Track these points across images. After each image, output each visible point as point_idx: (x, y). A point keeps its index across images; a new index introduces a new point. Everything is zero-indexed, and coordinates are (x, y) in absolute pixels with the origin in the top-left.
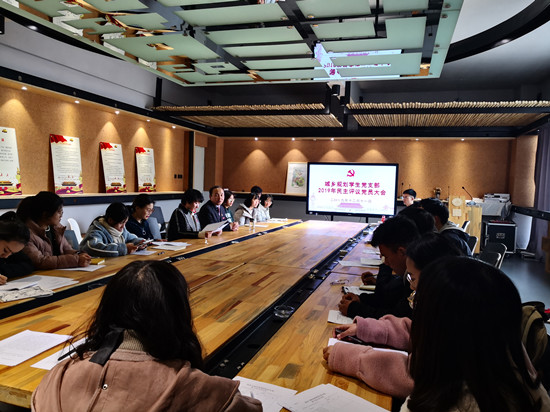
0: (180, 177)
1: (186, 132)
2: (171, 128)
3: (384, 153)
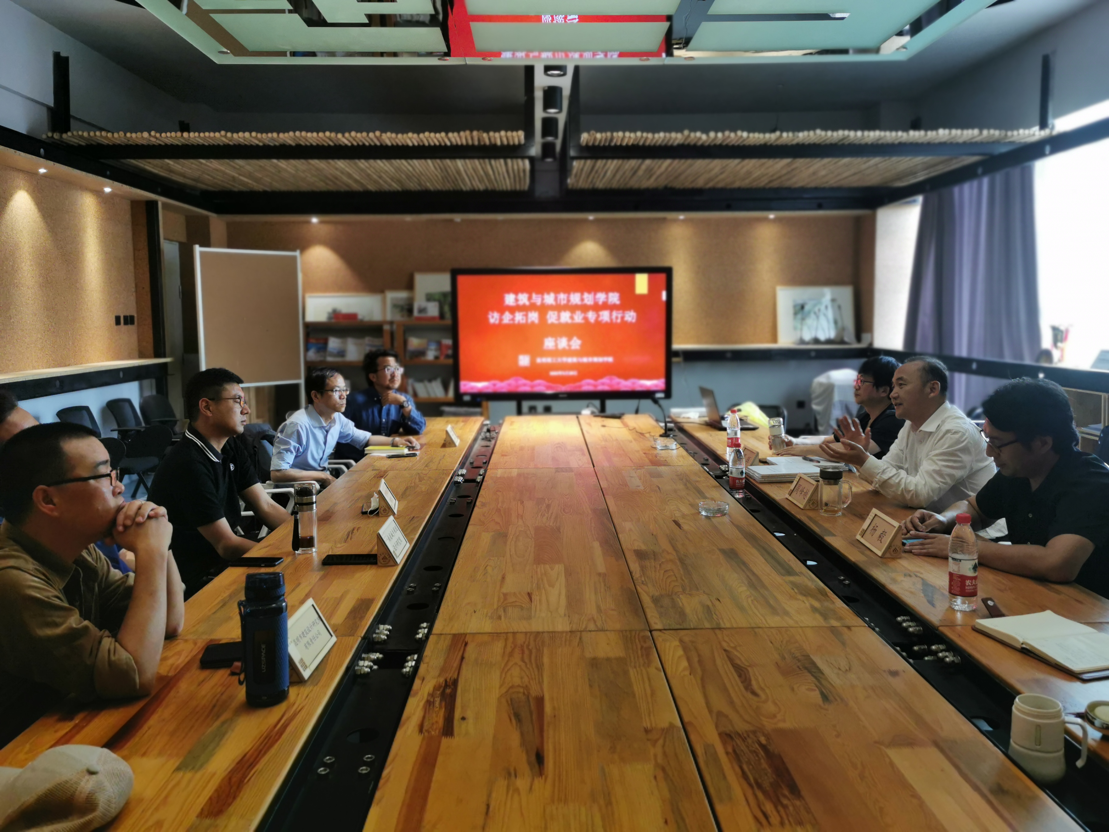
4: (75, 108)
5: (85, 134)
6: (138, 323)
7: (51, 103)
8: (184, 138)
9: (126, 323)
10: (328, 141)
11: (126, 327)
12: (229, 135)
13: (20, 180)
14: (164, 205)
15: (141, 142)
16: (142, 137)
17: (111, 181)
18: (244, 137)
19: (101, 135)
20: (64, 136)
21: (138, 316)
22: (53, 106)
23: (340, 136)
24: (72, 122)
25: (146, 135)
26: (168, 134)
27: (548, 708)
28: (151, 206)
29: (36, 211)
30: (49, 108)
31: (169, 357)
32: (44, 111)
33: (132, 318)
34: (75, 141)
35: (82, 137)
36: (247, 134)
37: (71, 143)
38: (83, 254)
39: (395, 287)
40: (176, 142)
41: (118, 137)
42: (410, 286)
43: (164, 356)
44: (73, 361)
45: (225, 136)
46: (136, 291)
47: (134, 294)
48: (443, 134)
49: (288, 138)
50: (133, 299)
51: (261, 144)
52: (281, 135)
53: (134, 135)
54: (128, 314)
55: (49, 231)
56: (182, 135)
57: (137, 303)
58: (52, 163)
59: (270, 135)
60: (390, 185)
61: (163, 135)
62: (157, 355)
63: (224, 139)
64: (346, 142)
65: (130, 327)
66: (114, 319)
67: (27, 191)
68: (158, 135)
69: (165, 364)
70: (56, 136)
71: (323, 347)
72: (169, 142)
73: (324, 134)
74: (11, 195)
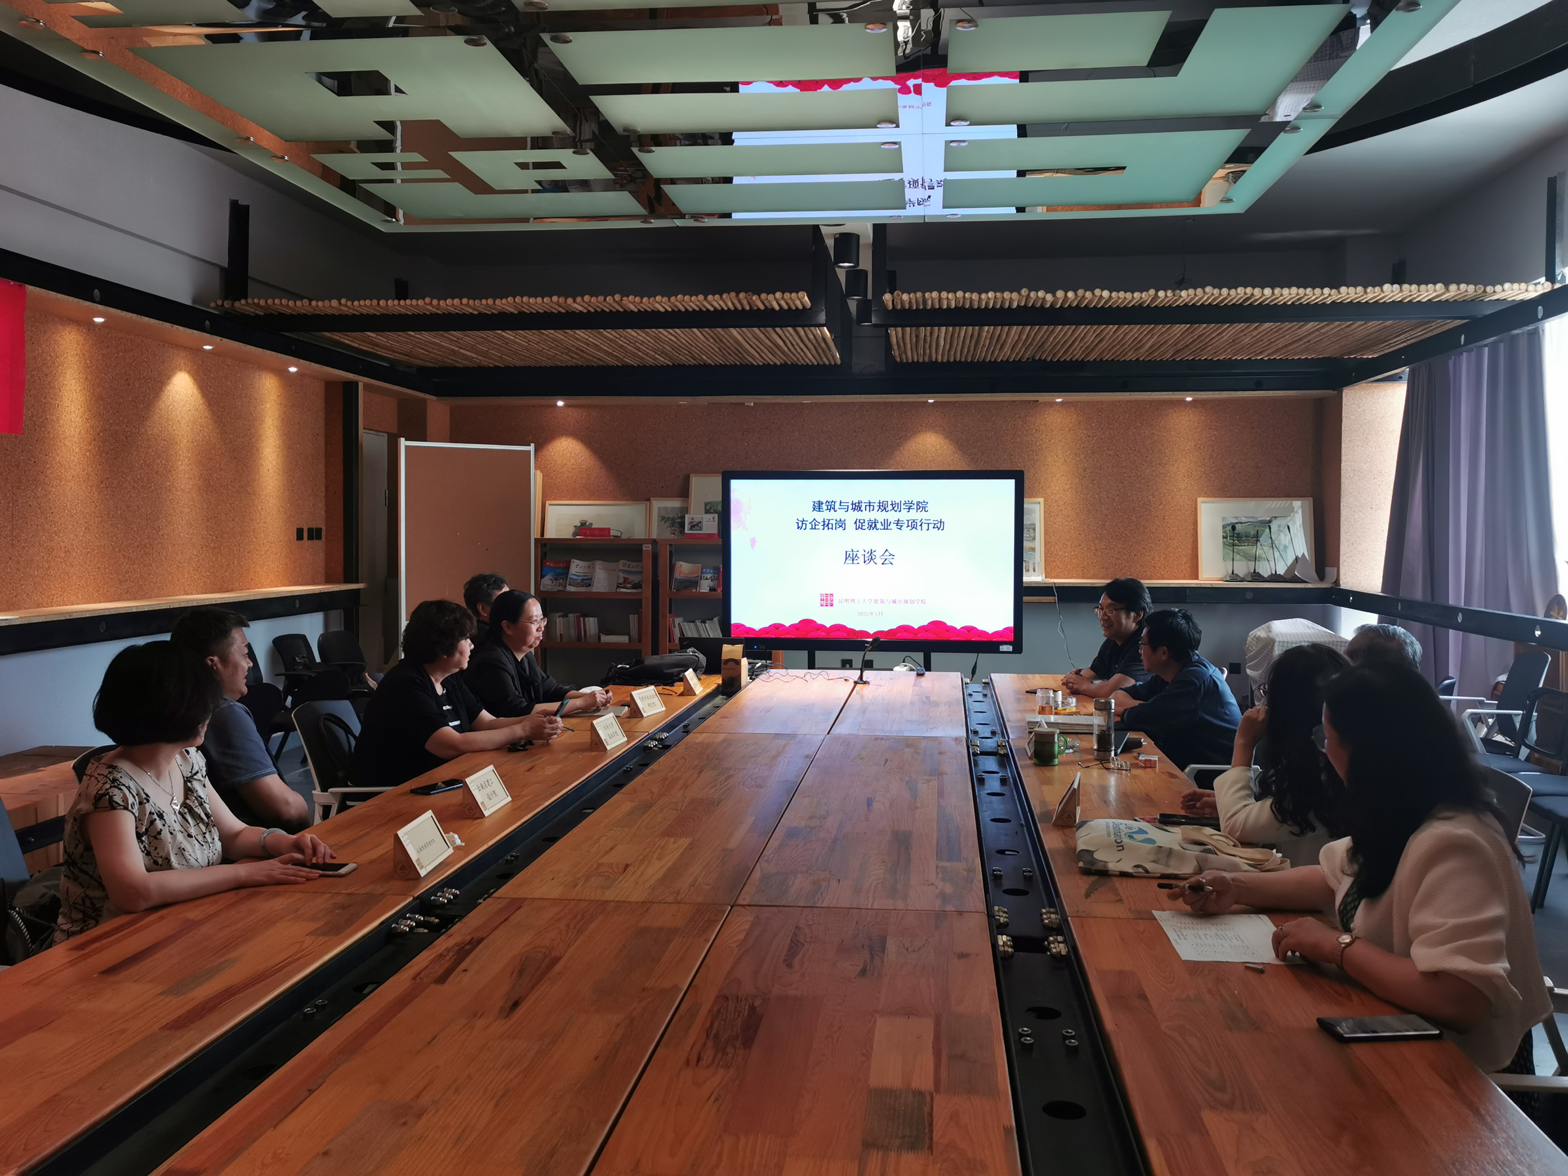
0: (315, 534)
1: (330, 385)
2: (281, 373)
3: (960, 443)
4: (255, 267)
5: (262, 302)
6: (326, 538)
7: (225, 263)
8: (381, 307)
9: (310, 538)
10: (557, 307)
11: (310, 542)
12: (435, 302)
13: (181, 358)
14: (366, 386)
15: (330, 311)
16: (330, 305)
17: (296, 359)
18: (453, 304)
19: (281, 303)
20: (237, 304)
21: (326, 529)
22: (227, 266)
23: (570, 301)
24: (251, 285)
25: (334, 303)
26: (362, 302)
27: (558, 967)
28: (350, 389)
29: (200, 396)
30: (222, 269)
31: (362, 582)
32: (216, 275)
33: (319, 531)
34: (251, 310)
35: (258, 305)
36: (456, 301)
37: (247, 313)
38: (258, 450)
39: (664, 494)
40: (372, 312)
41: (302, 306)
42: (684, 493)
43: (357, 582)
44: (237, 585)
45: (431, 304)
46: (326, 497)
47: (323, 500)
48: (701, 297)
49: (507, 304)
50: (322, 505)
51: (476, 313)
52: (498, 301)
53: (320, 304)
54: (314, 526)
55: (216, 422)
56: (379, 303)
57: (327, 512)
58: (219, 338)
59: (484, 301)
60: (655, 359)
61: (356, 303)
62: (347, 581)
63: (429, 307)
64: (580, 308)
65: (316, 542)
66: (295, 532)
67: (189, 372)
68: (349, 303)
69: (358, 590)
70: (227, 304)
71: (563, 573)
72: (365, 311)
73: (551, 298)
74: (169, 377)
